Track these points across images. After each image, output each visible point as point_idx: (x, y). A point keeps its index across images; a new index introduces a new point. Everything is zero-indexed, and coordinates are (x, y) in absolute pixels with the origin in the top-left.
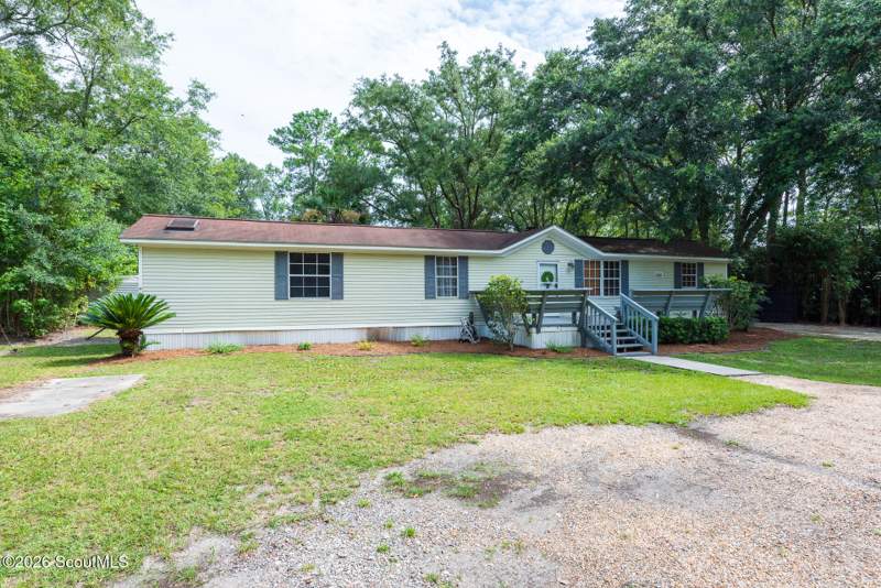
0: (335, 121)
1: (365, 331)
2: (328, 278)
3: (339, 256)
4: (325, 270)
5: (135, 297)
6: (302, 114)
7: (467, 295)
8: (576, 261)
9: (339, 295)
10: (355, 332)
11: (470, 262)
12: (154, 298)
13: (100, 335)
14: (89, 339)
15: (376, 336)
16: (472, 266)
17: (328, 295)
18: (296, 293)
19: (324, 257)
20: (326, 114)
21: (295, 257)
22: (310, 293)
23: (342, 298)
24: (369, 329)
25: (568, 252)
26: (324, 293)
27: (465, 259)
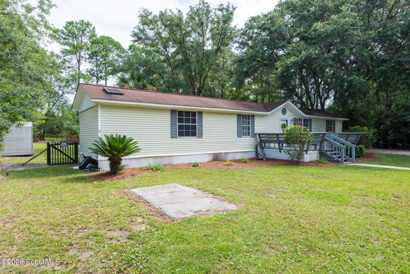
0: (93, 29)
1: (212, 155)
2: (196, 126)
3: (201, 113)
4: (194, 121)
5: (122, 137)
6: (72, 22)
7: (254, 135)
8: (294, 118)
9: (201, 136)
10: (207, 156)
11: (255, 118)
12: (132, 140)
13: (31, 162)
14: (23, 165)
15: (217, 158)
16: (257, 120)
17: (195, 135)
18: (181, 134)
19: (194, 114)
20: (88, 24)
21: (181, 113)
22: (187, 134)
23: (202, 137)
24: (214, 154)
25: (291, 114)
26: (194, 134)
27: (253, 116)
